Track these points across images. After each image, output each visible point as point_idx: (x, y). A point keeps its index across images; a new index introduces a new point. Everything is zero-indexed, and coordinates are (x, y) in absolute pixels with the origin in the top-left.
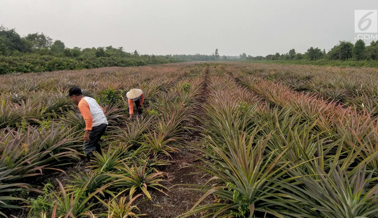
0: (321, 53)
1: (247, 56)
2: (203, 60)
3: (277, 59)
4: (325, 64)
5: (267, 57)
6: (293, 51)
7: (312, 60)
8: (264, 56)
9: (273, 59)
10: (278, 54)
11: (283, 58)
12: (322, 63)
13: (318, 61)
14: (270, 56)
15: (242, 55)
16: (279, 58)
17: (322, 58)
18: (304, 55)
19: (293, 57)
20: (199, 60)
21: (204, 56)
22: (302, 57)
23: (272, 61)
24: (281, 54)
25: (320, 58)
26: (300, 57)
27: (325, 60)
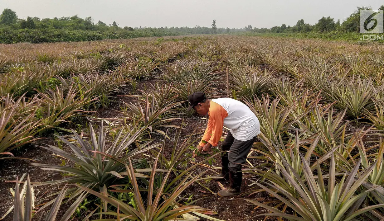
0: (334, 24)
1: (253, 28)
2: (202, 33)
3: (282, 32)
4: (337, 37)
5: (272, 29)
6: (301, 22)
7: (322, 32)
8: (269, 28)
9: (278, 32)
10: (284, 26)
11: (289, 31)
12: (333, 36)
13: (329, 34)
14: (275, 28)
15: (247, 27)
16: (285, 30)
17: (335, 30)
18: (313, 26)
19: (300, 29)
20: (198, 33)
21: (204, 28)
22: (310, 28)
23: (277, 34)
24: (287, 26)
25: (332, 30)
26: (308, 29)
27: (337, 33)
